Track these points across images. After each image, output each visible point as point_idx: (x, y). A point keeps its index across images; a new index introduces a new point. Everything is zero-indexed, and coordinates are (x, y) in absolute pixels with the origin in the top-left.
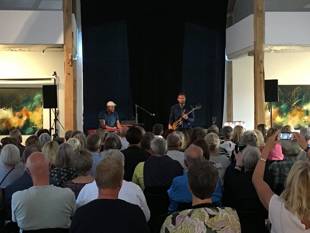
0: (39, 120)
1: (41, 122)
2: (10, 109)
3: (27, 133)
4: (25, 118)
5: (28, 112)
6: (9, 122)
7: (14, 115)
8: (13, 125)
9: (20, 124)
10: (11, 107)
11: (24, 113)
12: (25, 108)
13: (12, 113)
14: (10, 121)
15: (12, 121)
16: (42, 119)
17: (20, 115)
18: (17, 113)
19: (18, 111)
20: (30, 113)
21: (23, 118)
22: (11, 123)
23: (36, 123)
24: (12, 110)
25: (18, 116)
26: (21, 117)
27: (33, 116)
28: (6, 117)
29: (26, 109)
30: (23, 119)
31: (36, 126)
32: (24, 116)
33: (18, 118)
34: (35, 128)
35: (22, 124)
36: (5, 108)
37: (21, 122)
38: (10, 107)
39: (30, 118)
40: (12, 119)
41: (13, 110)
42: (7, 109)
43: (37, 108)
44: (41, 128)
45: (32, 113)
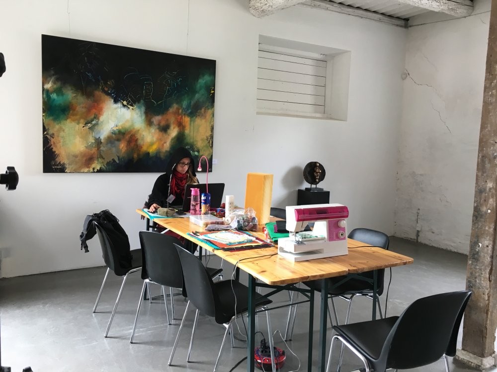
0: (205, 138)
1: (209, 142)
2: (139, 108)
4: (174, 132)
5: (182, 118)
6: (137, 140)
7: (149, 123)
8: (144, 148)
9: (163, 145)
10: (142, 102)
11: (172, 119)
12: (175, 106)
13: (144, 117)
14: (138, 136)
15: (143, 139)
16: (212, 137)
17: (163, 123)
18: (156, 119)
19: (158, 114)
20: (187, 119)
21: (169, 131)
22: (140, 142)
23: (200, 144)
24: (143, 109)
25: (159, 125)
26: (165, 129)
27: (192, 128)
28: (128, 125)
29: (178, 109)
30: (169, 135)
31: (198, 151)
32: (172, 127)
33: (157, 131)
34: (196, 157)
35: (167, 146)
36: (125, 103)
37: (165, 143)
38: (139, 102)
39: (187, 132)
40: (144, 133)
41: (146, 110)
42: (132, 105)
43: (203, 110)
44: (209, 157)
45: (191, 121)
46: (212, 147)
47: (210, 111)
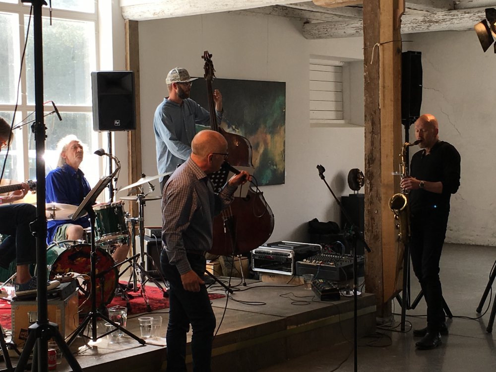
0: (281, 152)
1: (283, 156)
2: (242, 130)
3: (264, 182)
4: (261, 150)
5: (266, 136)
9: (255, 161)
10: (243, 125)
11: (260, 138)
12: (262, 126)
16: (284, 151)
17: (255, 142)
18: (252, 139)
19: (252, 135)
20: (269, 137)
21: (259, 149)
23: (277, 159)
24: (244, 131)
25: (253, 144)
26: (256, 147)
27: (272, 144)
29: (264, 128)
30: (259, 152)
31: (276, 166)
32: (260, 146)
34: (275, 170)
35: (258, 162)
36: (234, 127)
37: (257, 159)
38: (241, 125)
39: (269, 148)
42: (238, 129)
43: (279, 127)
44: (283, 171)
45: (272, 138)
46: (284, 160)
47: (283, 128)
